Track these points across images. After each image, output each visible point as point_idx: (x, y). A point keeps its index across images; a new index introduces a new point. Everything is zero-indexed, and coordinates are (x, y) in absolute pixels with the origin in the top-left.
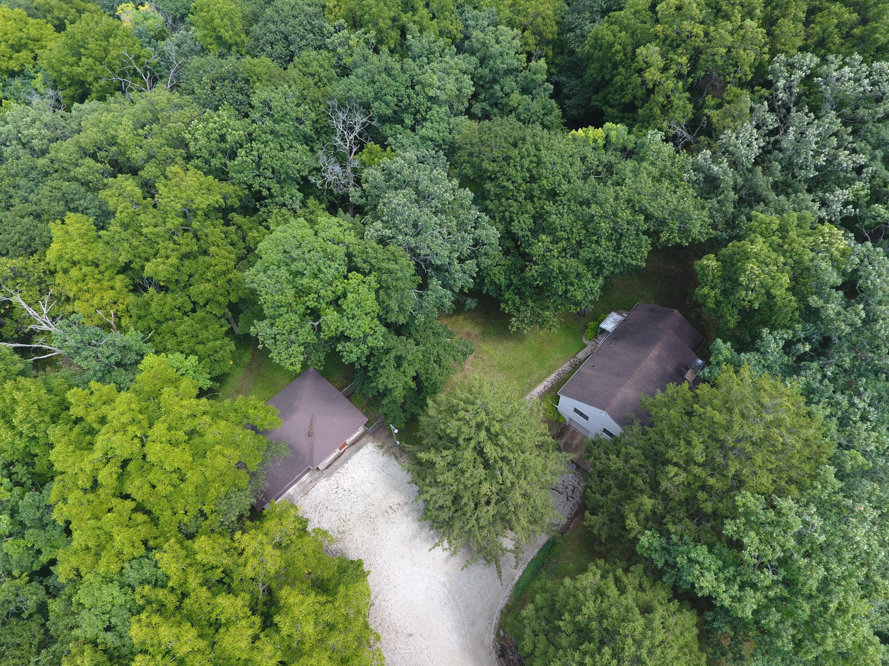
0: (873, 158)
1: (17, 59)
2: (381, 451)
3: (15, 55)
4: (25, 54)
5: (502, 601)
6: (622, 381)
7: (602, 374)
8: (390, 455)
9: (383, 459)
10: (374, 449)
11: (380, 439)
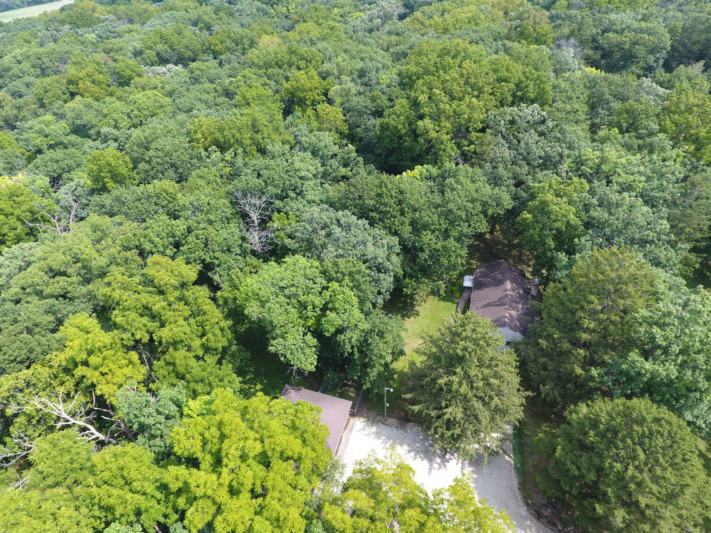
2: (369, 424)
6: (502, 308)
7: (486, 309)
8: (377, 423)
9: (374, 429)
10: (363, 424)
11: (364, 417)
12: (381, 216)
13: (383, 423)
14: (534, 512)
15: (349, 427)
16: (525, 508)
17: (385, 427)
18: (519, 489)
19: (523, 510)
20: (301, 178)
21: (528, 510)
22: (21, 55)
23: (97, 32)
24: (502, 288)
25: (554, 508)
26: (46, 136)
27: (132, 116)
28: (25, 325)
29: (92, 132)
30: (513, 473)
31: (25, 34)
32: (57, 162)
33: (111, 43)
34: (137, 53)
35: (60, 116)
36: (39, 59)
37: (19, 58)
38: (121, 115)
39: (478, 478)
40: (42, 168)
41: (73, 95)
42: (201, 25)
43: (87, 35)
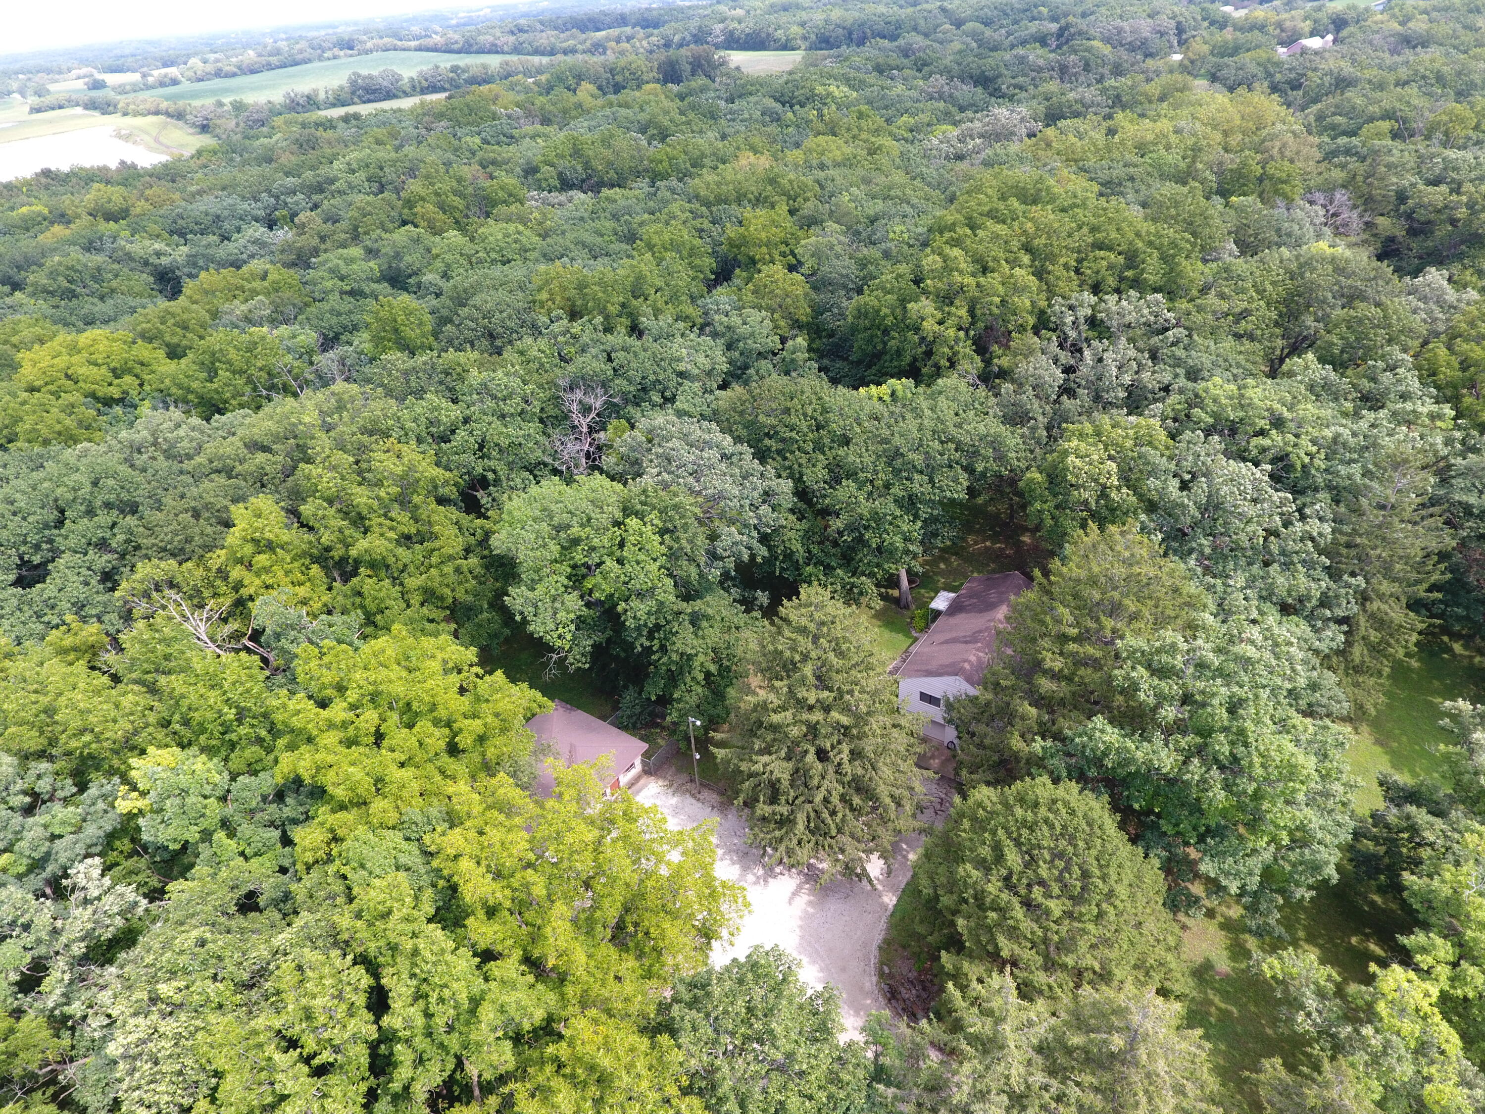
0: (1176, 376)
1: (119, 386)
2: (670, 791)
3: (116, 382)
4: (128, 380)
5: (878, 936)
6: (971, 646)
7: (945, 647)
8: (684, 793)
9: (674, 800)
10: (659, 790)
11: (665, 778)
12: (781, 446)
13: (693, 796)
14: (886, 988)
15: (634, 788)
16: (875, 979)
17: (693, 801)
18: (880, 948)
19: (870, 982)
20: (681, 374)
21: (878, 982)
22: (359, 161)
23: (484, 134)
24: (988, 616)
25: (924, 989)
26: (342, 279)
27: (474, 260)
28: (193, 504)
29: (411, 281)
30: (883, 924)
31: (381, 132)
32: (339, 314)
33: (493, 151)
34: (530, 171)
35: (371, 253)
36: (381, 169)
37: (355, 166)
38: (458, 257)
39: (813, 915)
40: (314, 322)
41: (404, 223)
42: (652, 131)
43: (468, 139)
